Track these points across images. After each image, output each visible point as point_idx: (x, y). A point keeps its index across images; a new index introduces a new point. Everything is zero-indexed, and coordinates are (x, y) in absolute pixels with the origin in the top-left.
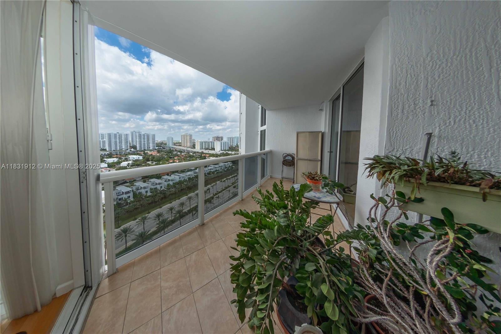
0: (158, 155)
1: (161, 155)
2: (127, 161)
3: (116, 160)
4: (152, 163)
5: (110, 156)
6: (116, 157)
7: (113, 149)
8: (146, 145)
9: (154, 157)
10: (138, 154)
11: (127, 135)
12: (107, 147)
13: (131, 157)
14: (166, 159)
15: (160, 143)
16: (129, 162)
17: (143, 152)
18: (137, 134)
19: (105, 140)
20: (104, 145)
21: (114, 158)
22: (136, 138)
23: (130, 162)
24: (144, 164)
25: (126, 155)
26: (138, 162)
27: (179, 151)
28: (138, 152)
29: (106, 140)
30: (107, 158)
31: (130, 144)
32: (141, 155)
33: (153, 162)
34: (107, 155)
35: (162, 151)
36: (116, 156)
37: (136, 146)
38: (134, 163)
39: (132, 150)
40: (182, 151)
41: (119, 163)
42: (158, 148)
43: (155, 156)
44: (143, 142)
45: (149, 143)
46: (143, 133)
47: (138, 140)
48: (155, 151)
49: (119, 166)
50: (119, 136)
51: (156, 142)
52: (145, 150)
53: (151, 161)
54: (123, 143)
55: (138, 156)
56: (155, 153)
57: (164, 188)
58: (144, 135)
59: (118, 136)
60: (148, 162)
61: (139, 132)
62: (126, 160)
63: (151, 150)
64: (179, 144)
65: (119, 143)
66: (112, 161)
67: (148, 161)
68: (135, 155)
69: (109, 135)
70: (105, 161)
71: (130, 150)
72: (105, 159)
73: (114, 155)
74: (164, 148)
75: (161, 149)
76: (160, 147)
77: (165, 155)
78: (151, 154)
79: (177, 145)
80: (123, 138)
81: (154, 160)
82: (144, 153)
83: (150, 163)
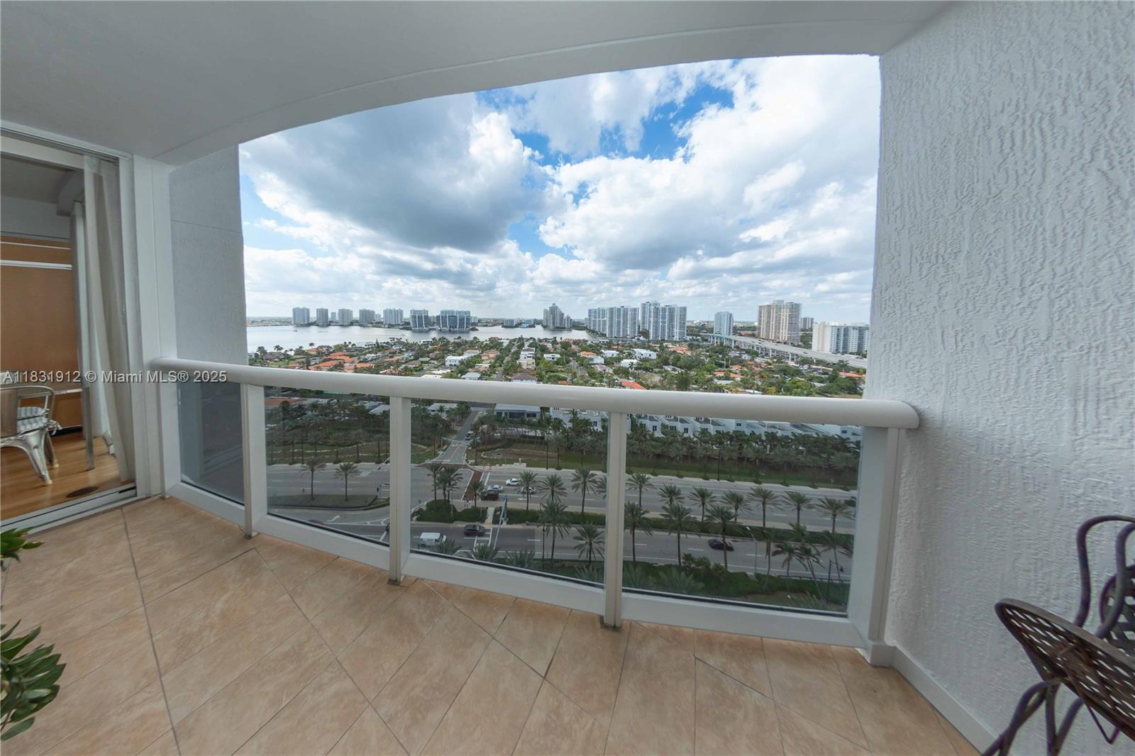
0: (689, 353)
1: (695, 354)
2: (631, 358)
3: (615, 353)
4: (674, 370)
5: (609, 346)
6: (617, 350)
7: (615, 334)
8: (667, 330)
9: (678, 359)
10: (649, 348)
11: (635, 310)
12: (607, 332)
13: (638, 351)
14: (708, 366)
15: (696, 327)
16: (632, 361)
17: (658, 345)
18: (652, 308)
19: (605, 319)
20: (604, 329)
21: (613, 349)
22: (650, 317)
23: (635, 361)
24: (657, 370)
25: (631, 347)
26: (647, 363)
27: (748, 352)
28: (651, 344)
29: (607, 318)
30: (606, 349)
31: (639, 327)
32: (655, 351)
33: (677, 369)
34: (605, 344)
35: (699, 346)
36: (616, 347)
37: (648, 331)
38: (641, 365)
39: (642, 338)
40: (759, 351)
41: (619, 360)
42: (691, 337)
43: (682, 357)
44: (661, 324)
45: (673, 327)
46: (662, 305)
47: (652, 320)
48: (684, 344)
49: (618, 365)
50: (624, 312)
51: (687, 324)
52: (663, 340)
53: (673, 365)
54: (628, 326)
55: (649, 352)
56: (682, 350)
57: (693, 434)
58: (664, 309)
59: (622, 313)
60: (666, 367)
61: (656, 304)
62: (630, 356)
63: (676, 342)
64: (750, 332)
65: (624, 323)
66: (610, 356)
67: (668, 364)
68: (644, 348)
69: (611, 310)
70: (602, 353)
71: (638, 339)
72: (603, 351)
73: (615, 345)
74: (706, 340)
75: (698, 340)
76: (697, 336)
77: (707, 356)
78: (674, 351)
79: (743, 333)
80: (628, 316)
81: (679, 363)
82: (660, 347)
83: (669, 368)
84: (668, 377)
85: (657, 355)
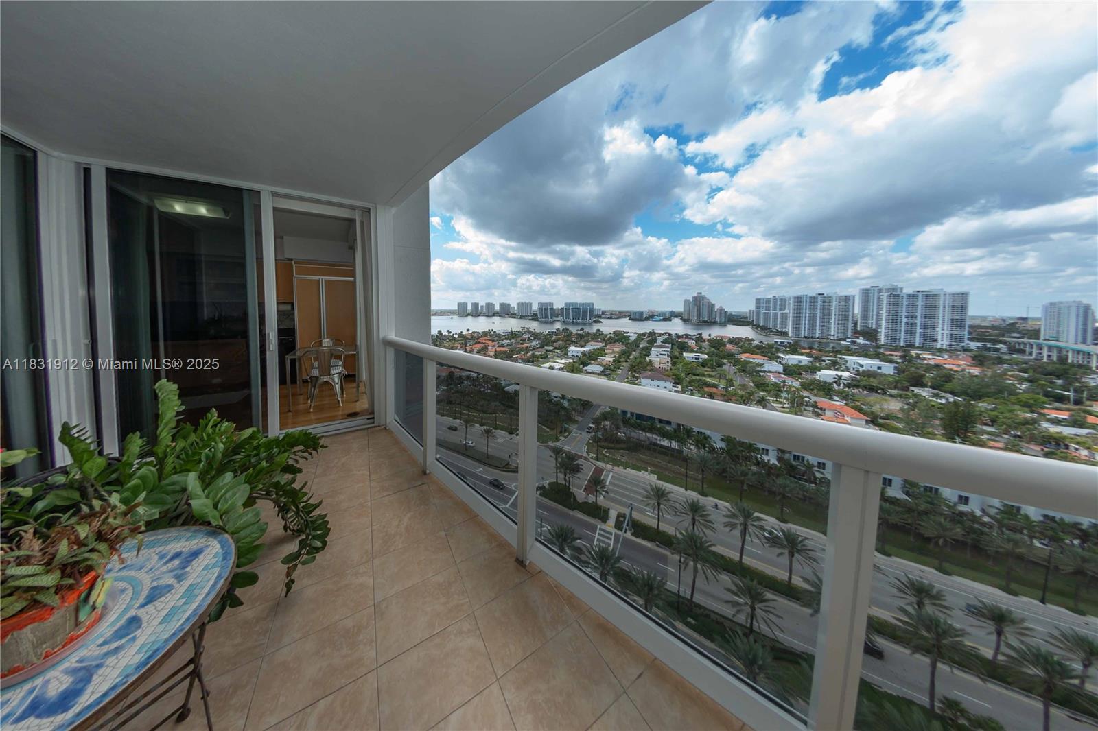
0: (975, 371)
1: (990, 374)
2: (837, 370)
3: (805, 360)
4: (936, 396)
5: (794, 349)
6: (808, 355)
7: (804, 332)
8: (919, 330)
9: (947, 378)
10: (877, 356)
11: (847, 298)
12: (790, 329)
13: (852, 360)
14: (1024, 397)
15: (994, 328)
16: (840, 373)
17: (899, 354)
18: (885, 296)
19: (787, 311)
20: (784, 324)
21: (802, 354)
22: (879, 308)
23: (846, 374)
24: (895, 392)
25: (838, 352)
26: (872, 380)
28: (882, 350)
29: (790, 311)
30: (786, 352)
31: (855, 324)
32: (891, 362)
33: (944, 394)
34: (786, 347)
35: (1001, 361)
36: (808, 351)
37: (876, 331)
38: (859, 381)
39: (861, 341)
41: (812, 369)
42: (979, 344)
43: (957, 376)
44: (904, 320)
45: (934, 325)
46: (908, 290)
47: (884, 313)
48: (962, 355)
49: (810, 377)
50: (824, 302)
51: (968, 322)
52: (912, 346)
53: (932, 387)
54: (832, 321)
55: (877, 363)
56: (960, 365)
57: (983, 510)
58: (912, 298)
59: (819, 303)
60: (916, 390)
61: (895, 289)
62: (834, 365)
63: (941, 350)
65: (822, 319)
66: (796, 362)
67: (919, 382)
68: (866, 356)
69: (798, 300)
70: (779, 357)
71: (854, 342)
72: (781, 355)
73: (805, 349)
74: (1022, 352)
75: (997, 350)
76: (995, 342)
77: (1021, 380)
78: (937, 366)
80: (833, 308)
81: (948, 386)
82: (902, 357)
83: (925, 393)
84: (922, 405)
85: (896, 368)
